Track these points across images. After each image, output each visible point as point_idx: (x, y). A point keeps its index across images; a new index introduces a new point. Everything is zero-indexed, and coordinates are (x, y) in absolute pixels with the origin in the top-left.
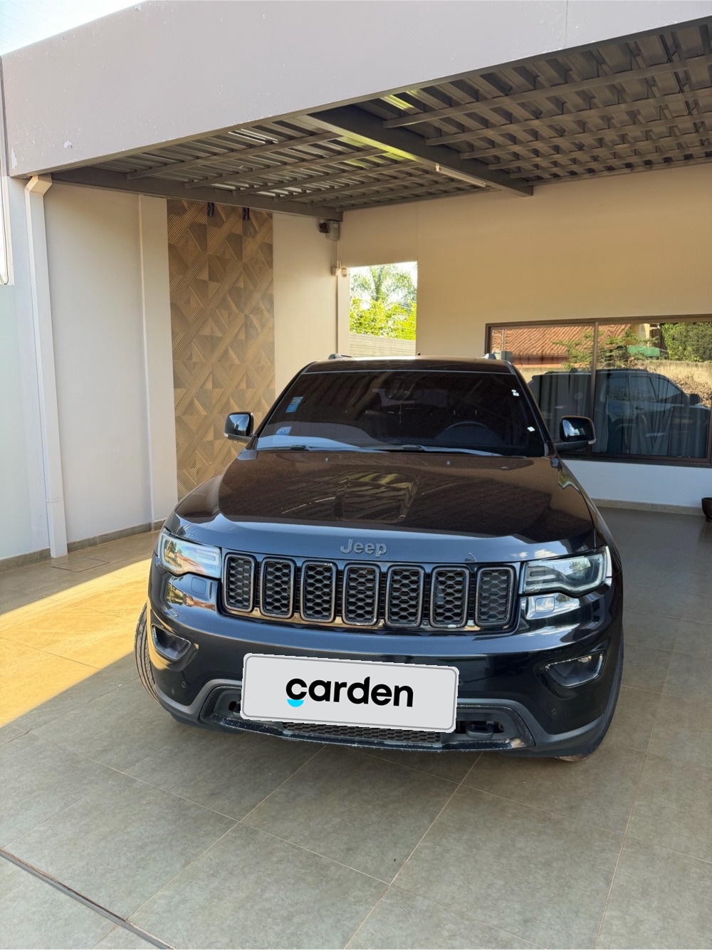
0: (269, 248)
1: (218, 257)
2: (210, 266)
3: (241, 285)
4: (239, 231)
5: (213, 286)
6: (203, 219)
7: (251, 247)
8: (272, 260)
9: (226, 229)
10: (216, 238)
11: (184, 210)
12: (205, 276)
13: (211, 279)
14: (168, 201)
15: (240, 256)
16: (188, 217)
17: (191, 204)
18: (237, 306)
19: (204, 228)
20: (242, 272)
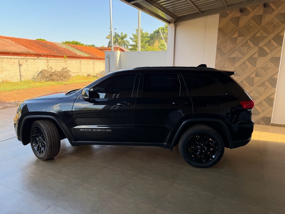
1: (245, 27)
2: (239, 31)
3: (258, 35)
4: (260, 13)
5: (240, 39)
6: (239, 14)
7: (268, 18)
9: (252, 14)
10: (245, 20)
11: (228, 14)
14: (220, 14)
15: (260, 24)
16: (230, 16)
18: (254, 44)
19: (238, 18)
20: (260, 30)
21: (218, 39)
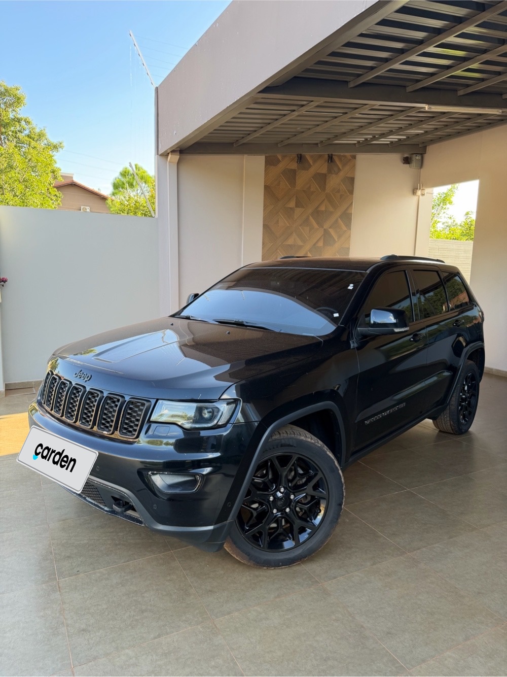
0: (352, 180)
1: (304, 191)
2: (296, 197)
3: (323, 208)
4: (324, 170)
5: (298, 211)
6: (294, 166)
7: (334, 181)
8: (353, 188)
9: (313, 170)
10: (304, 178)
11: (279, 161)
12: (292, 204)
13: (297, 206)
14: (266, 157)
15: (324, 189)
16: (282, 166)
17: (284, 157)
18: (318, 223)
19: (294, 172)
20: (324, 200)
21: (265, 206)
